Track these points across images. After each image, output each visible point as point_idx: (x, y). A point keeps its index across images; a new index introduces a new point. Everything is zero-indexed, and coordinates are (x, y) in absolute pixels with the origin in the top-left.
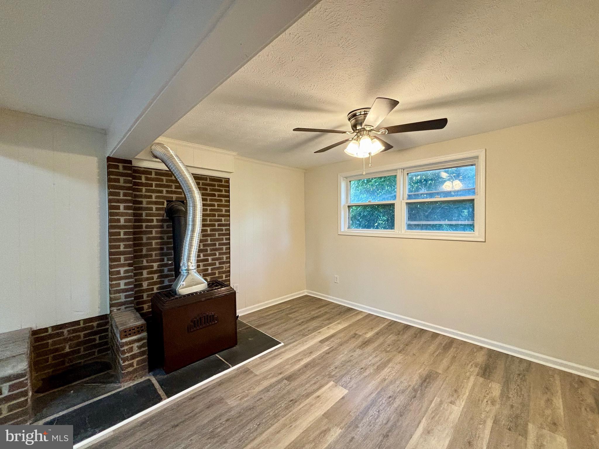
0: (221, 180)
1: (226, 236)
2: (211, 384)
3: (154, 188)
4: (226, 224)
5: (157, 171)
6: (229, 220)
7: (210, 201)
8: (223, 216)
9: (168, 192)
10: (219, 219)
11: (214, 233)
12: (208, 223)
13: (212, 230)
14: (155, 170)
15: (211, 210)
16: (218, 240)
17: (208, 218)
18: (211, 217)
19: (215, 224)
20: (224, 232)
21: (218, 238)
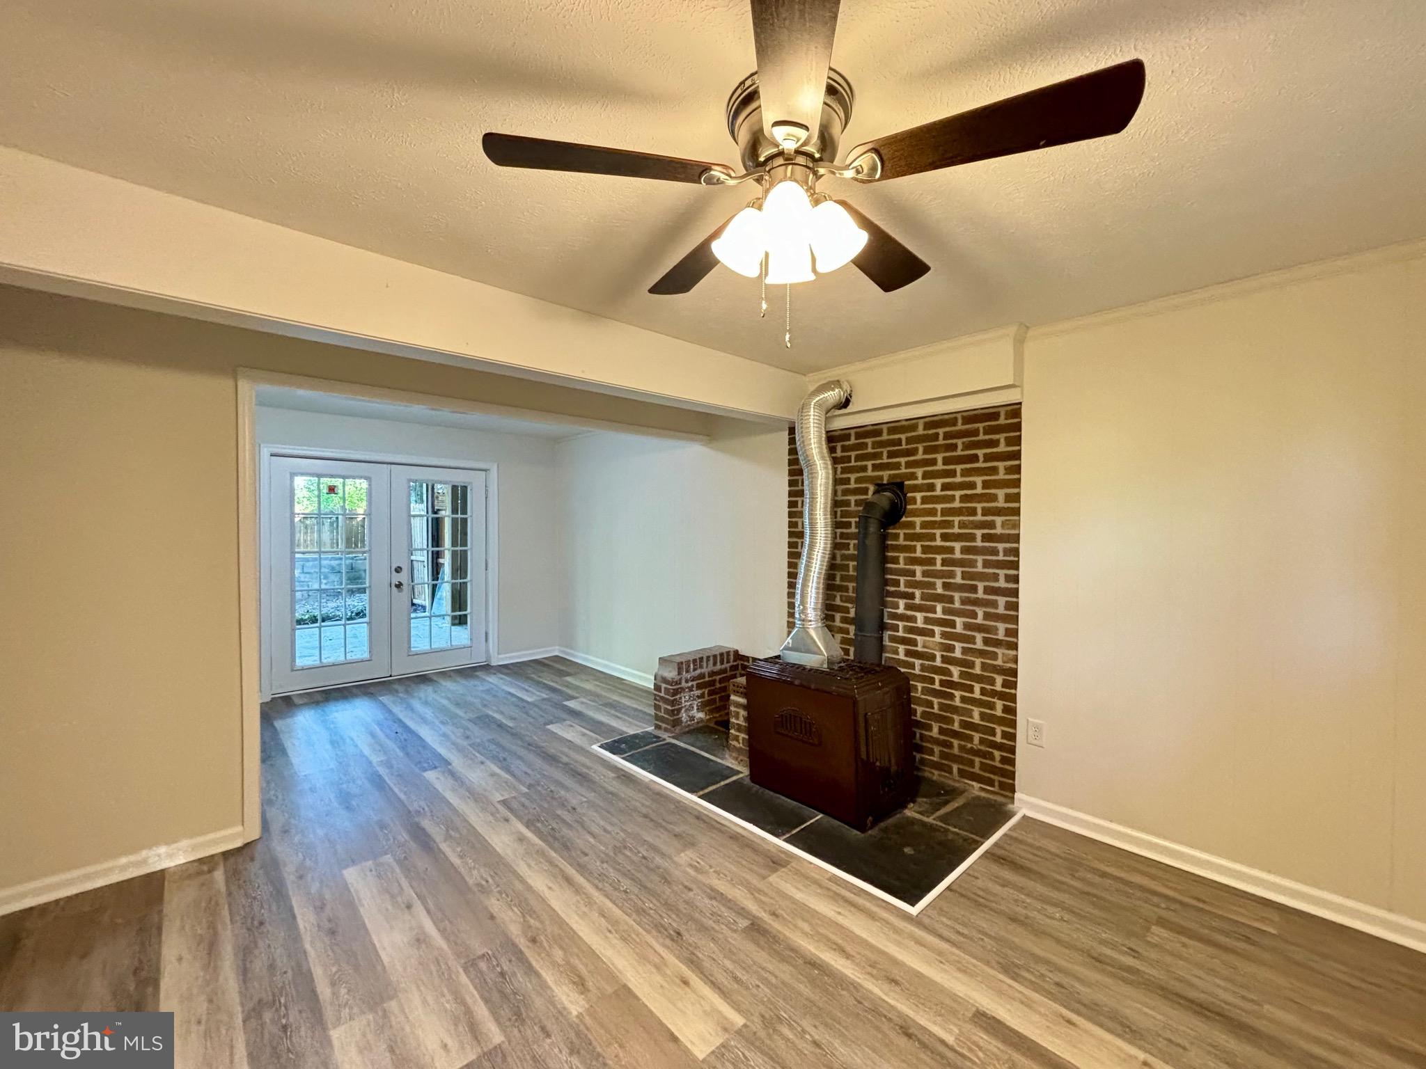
0: (994, 413)
1: (1009, 569)
2: (733, 827)
3: (853, 464)
4: (1009, 534)
5: (858, 430)
6: (1017, 525)
7: (962, 475)
8: (999, 512)
9: (875, 467)
10: (987, 521)
11: (971, 557)
12: (956, 530)
13: (965, 550)
14: (855, 430)
15: (964, 499)
16: (982, 577)
17: (957, 519)
18: (963, 515)
19: (975, 534)
20: (1001, 557)
21: (982, 573)
